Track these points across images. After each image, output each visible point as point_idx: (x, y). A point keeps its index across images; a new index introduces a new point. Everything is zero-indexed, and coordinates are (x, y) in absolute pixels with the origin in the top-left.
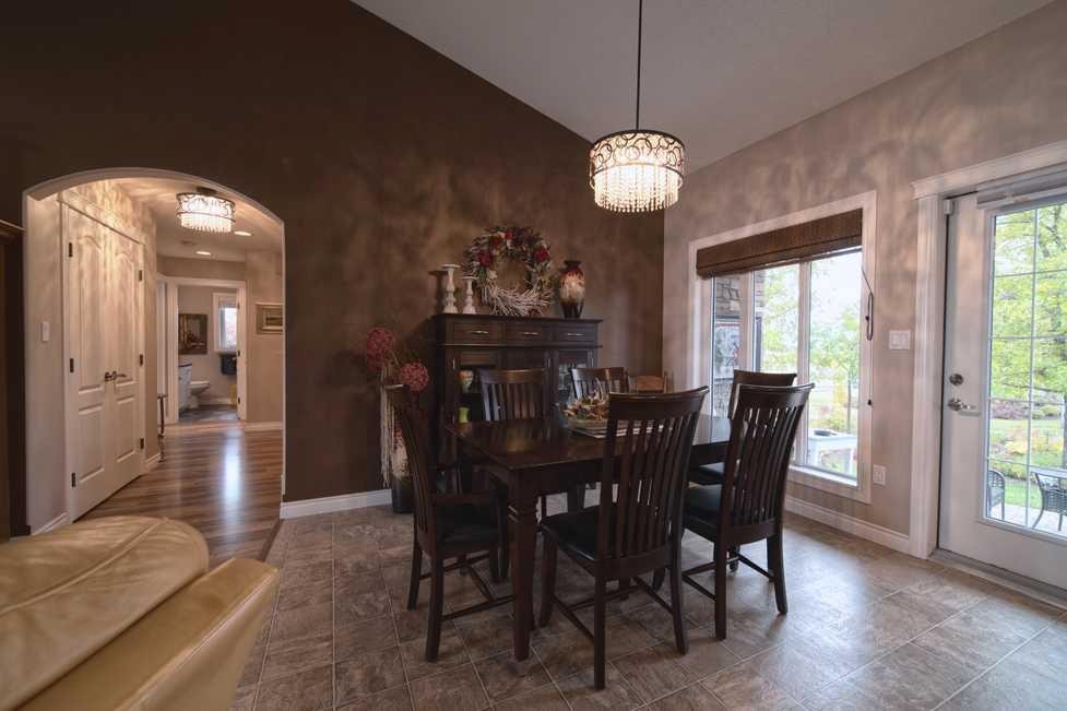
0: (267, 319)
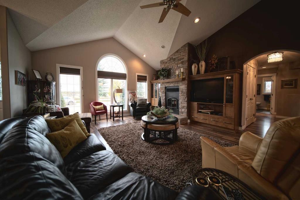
0: (285, 84)
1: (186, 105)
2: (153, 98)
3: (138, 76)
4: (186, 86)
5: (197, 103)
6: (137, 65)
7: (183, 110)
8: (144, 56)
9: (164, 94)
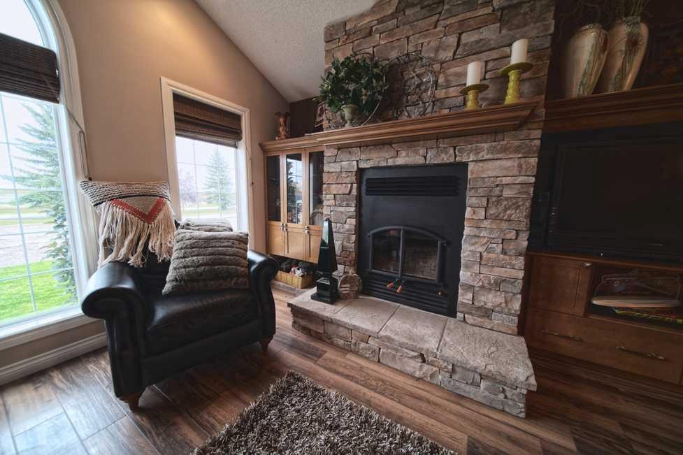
2: (278, 219)
4: (533, 160)
5: (594, 264)
7: (491, 299)
9: (353, 209)
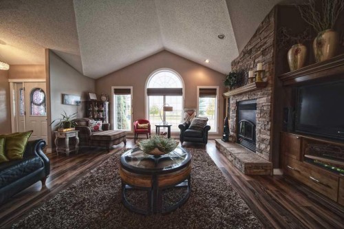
1: (269, 137)
3: (200, 89)
4: (270, 97)
6: (200, 76)
7: (263, 146)
8: (207, 61)
